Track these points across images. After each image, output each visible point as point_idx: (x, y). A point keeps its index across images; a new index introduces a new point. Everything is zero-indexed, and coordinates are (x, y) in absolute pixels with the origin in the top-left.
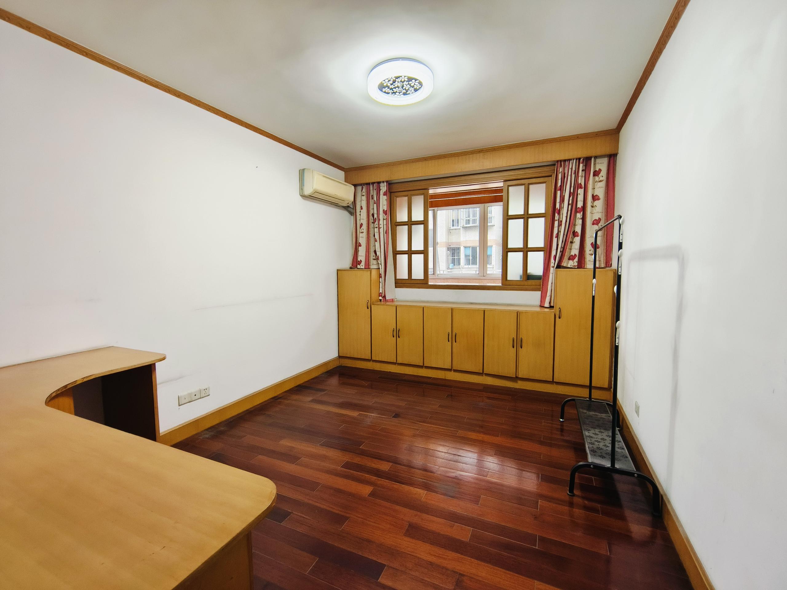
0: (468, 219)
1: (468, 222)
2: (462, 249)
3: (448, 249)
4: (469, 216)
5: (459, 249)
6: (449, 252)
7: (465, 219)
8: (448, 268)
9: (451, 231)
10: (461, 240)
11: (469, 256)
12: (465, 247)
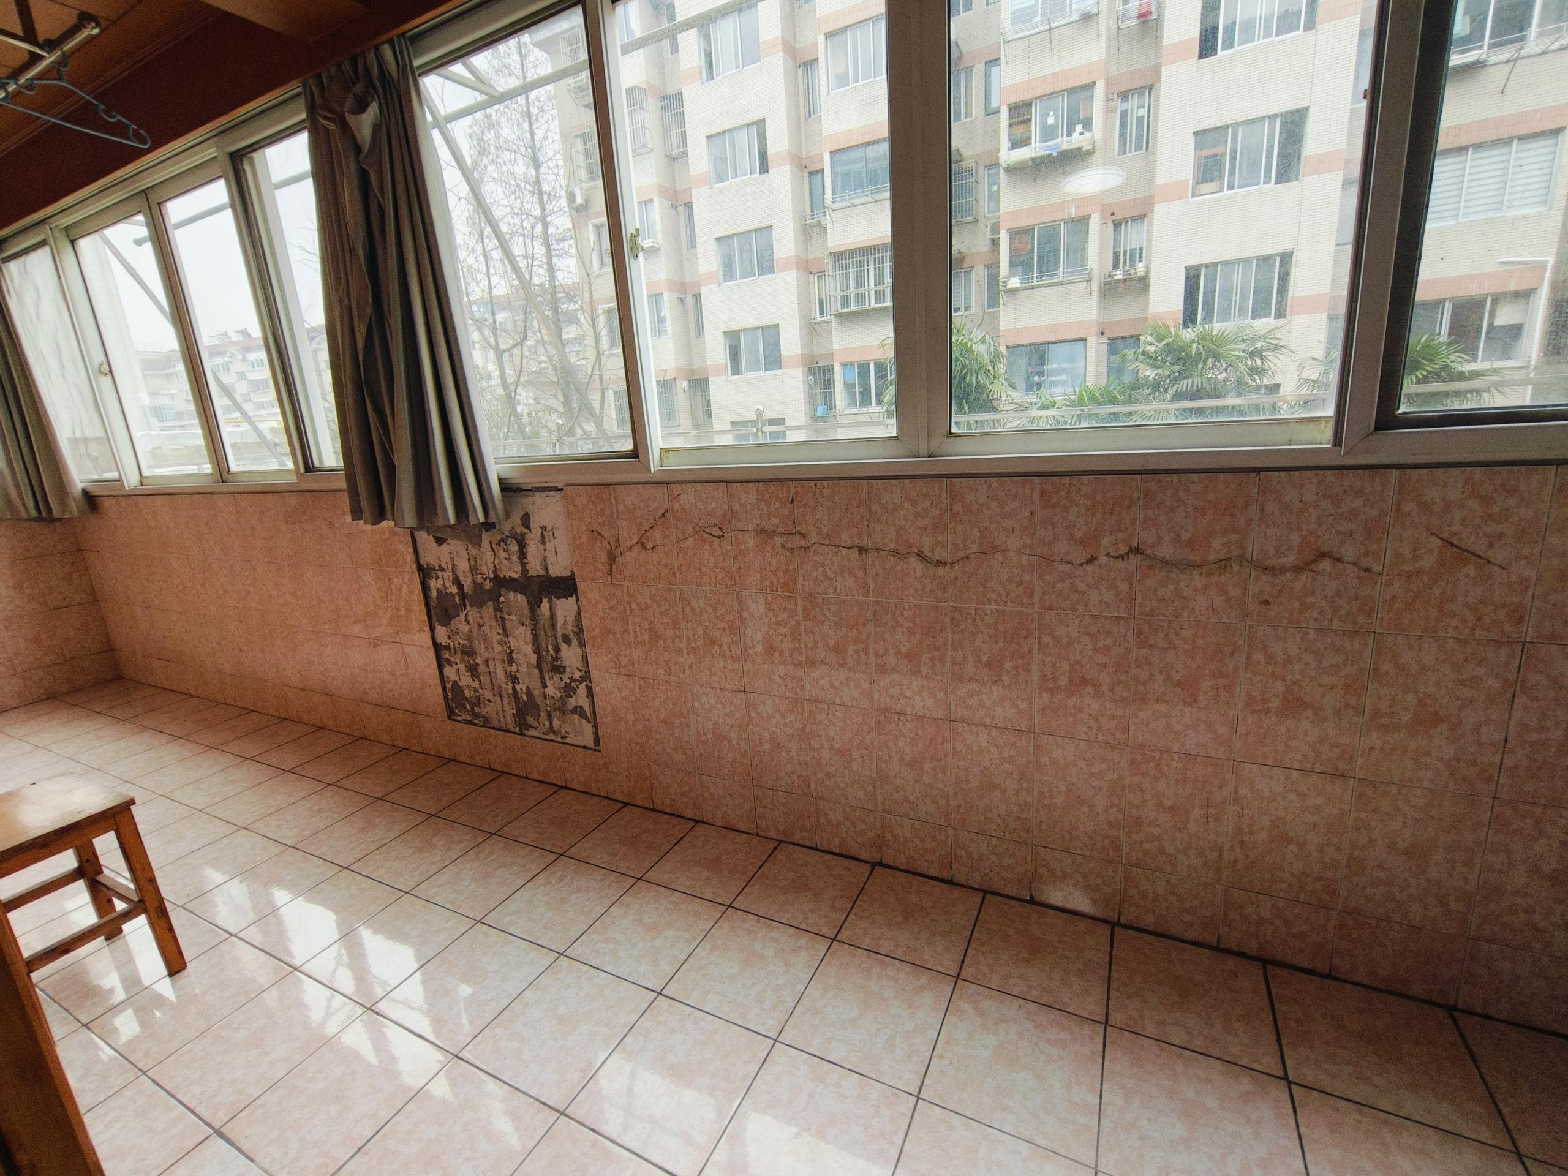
0: (845, 293)
1: (846, 300)
2: (837, 368)
3: (811, 370)
4: (848, 288)
5: (830, 369)
6: (812, 378)
7: (839, 294)
8: (815, 418)
9: (817, 327)
10: (834, 347)
11: (853, 386)
12: (844, 365)
